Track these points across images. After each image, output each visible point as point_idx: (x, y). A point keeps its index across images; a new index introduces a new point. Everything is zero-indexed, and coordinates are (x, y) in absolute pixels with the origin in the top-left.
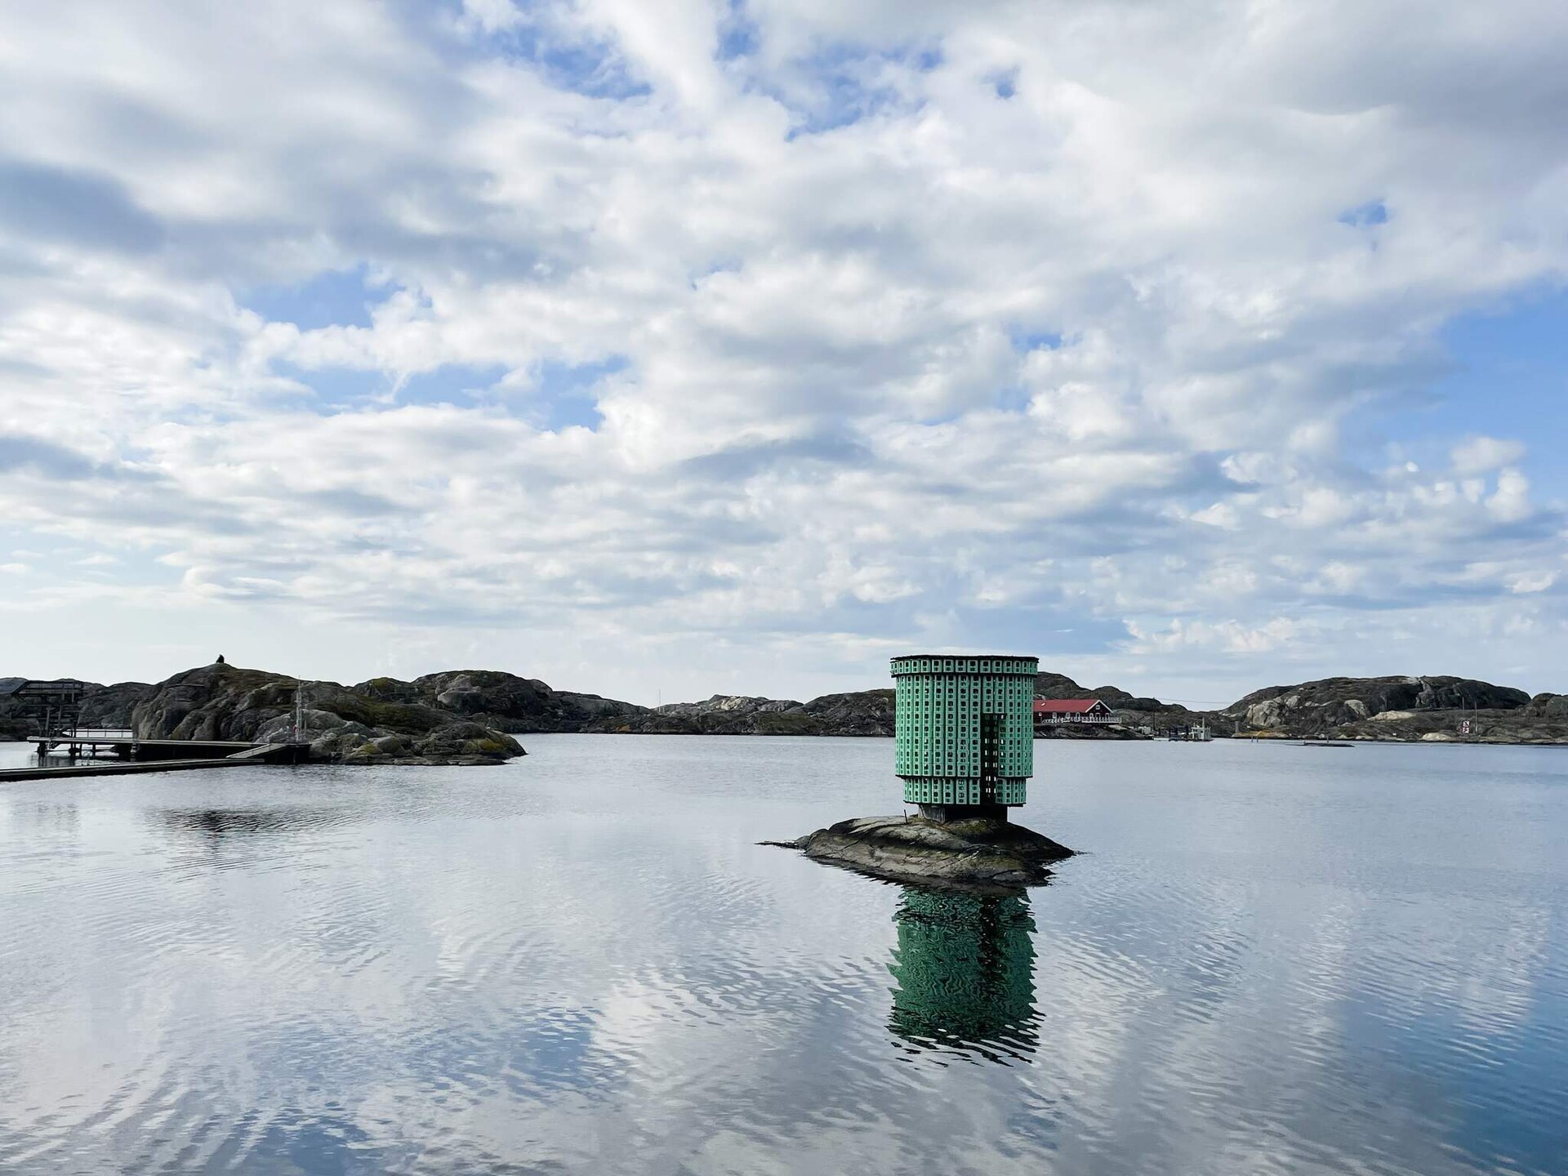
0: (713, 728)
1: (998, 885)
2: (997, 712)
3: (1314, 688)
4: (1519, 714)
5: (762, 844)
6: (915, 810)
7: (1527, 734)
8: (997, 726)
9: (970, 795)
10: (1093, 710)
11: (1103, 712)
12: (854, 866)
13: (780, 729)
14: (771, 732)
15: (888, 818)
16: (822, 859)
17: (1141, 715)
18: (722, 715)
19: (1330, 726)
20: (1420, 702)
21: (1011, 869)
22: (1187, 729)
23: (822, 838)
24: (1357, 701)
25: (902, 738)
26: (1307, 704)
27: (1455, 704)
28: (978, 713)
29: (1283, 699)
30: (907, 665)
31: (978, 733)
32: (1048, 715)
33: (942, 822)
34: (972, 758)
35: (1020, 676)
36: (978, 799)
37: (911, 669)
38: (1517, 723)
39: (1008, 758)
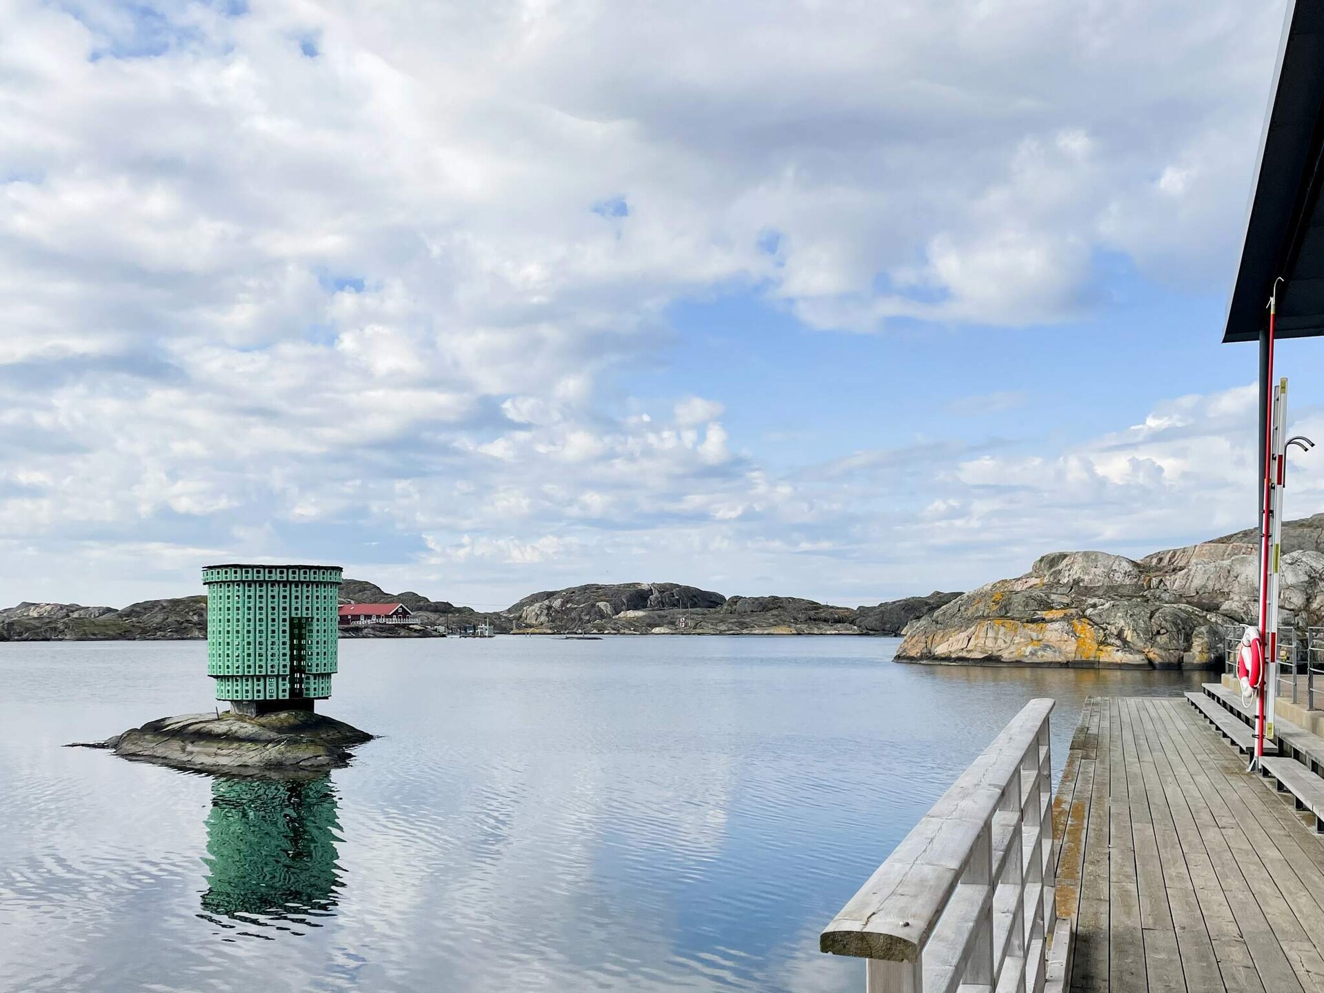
0: (20, 634)
1: (304, 770)
2: (304, 616)
3: (573, 592)
4: (718, 612)
5: (69, 746)
6: (228, 706)
7: (723, 627)
8: (305, 628)
9: (279, 690)
10: (396, 613)
11: (405, 614)
12: (166, 761)
13: (94, 634)
14: (84, 638)
15: (200, 715)
16: (132, 757)
17: (437, 616)
18: (31, 621)
19: (585, 623)
20: (651, 604)
21: (315, 755)
22: (475, 628)
23: (133, 737)
24: (605, 603)
25: (214, 640)
26: (568, 606)
27: (674, 605)
28: (287, 617)
29: (550, 602)
30: (218, 573)
31: (287, 635)
32: (356, 618)
33: (254, 716)
34: (281, 658)
35: (325, 584)
36: (287, 694)
37: (222, 577)
38: (716, 619)
39: (315, 656)
